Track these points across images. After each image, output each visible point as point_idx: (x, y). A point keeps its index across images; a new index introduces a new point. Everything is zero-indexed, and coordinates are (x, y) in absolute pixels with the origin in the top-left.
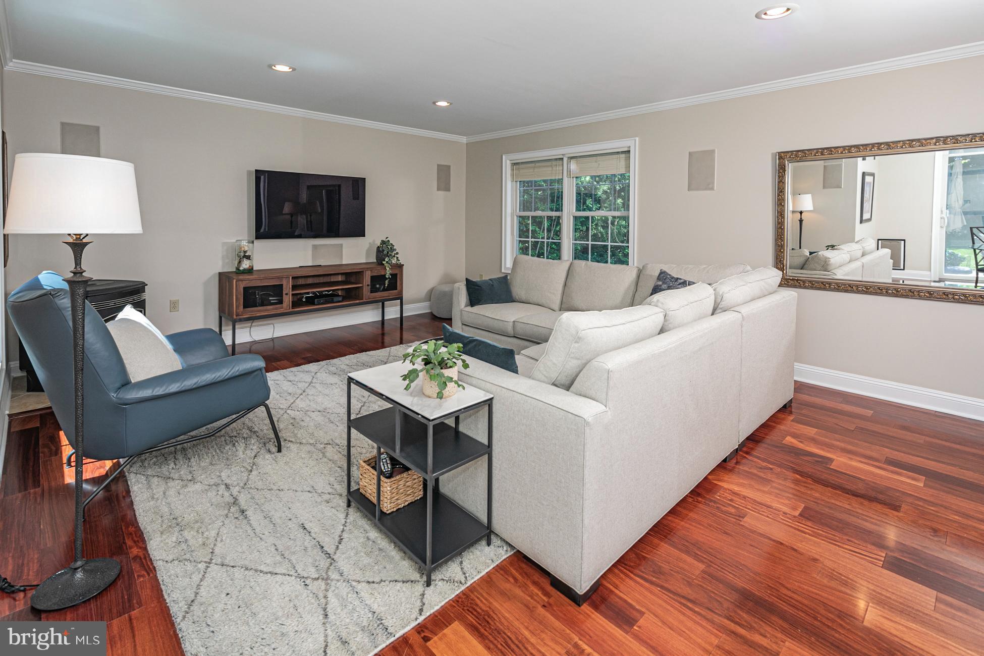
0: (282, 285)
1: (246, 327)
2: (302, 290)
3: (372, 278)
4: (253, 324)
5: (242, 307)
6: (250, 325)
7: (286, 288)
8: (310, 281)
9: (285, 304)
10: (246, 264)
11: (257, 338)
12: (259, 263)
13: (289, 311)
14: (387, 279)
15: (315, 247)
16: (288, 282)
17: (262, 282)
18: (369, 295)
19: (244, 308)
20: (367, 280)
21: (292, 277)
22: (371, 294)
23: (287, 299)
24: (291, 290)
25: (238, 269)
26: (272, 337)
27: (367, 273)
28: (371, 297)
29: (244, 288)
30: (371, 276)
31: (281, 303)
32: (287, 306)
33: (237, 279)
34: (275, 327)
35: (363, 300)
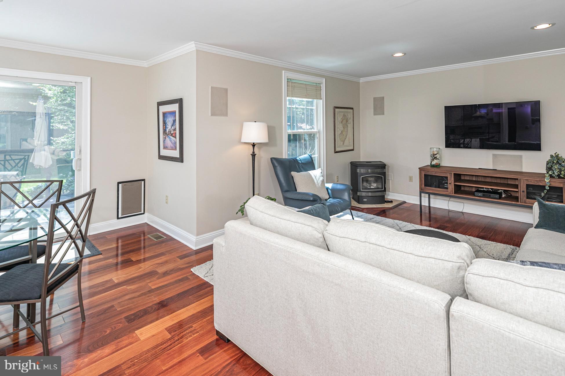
0: (447, 177)
1: (447, 200)
3: (528, 186)
4: (450, 199)
6: (448, 199)
7: (450, 180)
8: (488, 180)
9: (449, 190)
10: (435, 162)
11: (451, 208)
12: (445, 163)
13: (452, 195)
14: (545, 190)
15: (494, 155)
16: (451, 176)
17: (435, 173)
18: (525, 200)
19: (425, 186)
20: (523, 187)
21: (454, 174)
22: (527, 199)
23: (451, 187)
24: (453, 181)
25: (431, 164)
26: (461, 211)
27: (523, 181)
28: (527, 201)
29: (424, 175)
30: (526, 184)
31: (447, 188)
32: (451, 191)
33: (421, 169)
34: (465, 205)
35: (518, 202)
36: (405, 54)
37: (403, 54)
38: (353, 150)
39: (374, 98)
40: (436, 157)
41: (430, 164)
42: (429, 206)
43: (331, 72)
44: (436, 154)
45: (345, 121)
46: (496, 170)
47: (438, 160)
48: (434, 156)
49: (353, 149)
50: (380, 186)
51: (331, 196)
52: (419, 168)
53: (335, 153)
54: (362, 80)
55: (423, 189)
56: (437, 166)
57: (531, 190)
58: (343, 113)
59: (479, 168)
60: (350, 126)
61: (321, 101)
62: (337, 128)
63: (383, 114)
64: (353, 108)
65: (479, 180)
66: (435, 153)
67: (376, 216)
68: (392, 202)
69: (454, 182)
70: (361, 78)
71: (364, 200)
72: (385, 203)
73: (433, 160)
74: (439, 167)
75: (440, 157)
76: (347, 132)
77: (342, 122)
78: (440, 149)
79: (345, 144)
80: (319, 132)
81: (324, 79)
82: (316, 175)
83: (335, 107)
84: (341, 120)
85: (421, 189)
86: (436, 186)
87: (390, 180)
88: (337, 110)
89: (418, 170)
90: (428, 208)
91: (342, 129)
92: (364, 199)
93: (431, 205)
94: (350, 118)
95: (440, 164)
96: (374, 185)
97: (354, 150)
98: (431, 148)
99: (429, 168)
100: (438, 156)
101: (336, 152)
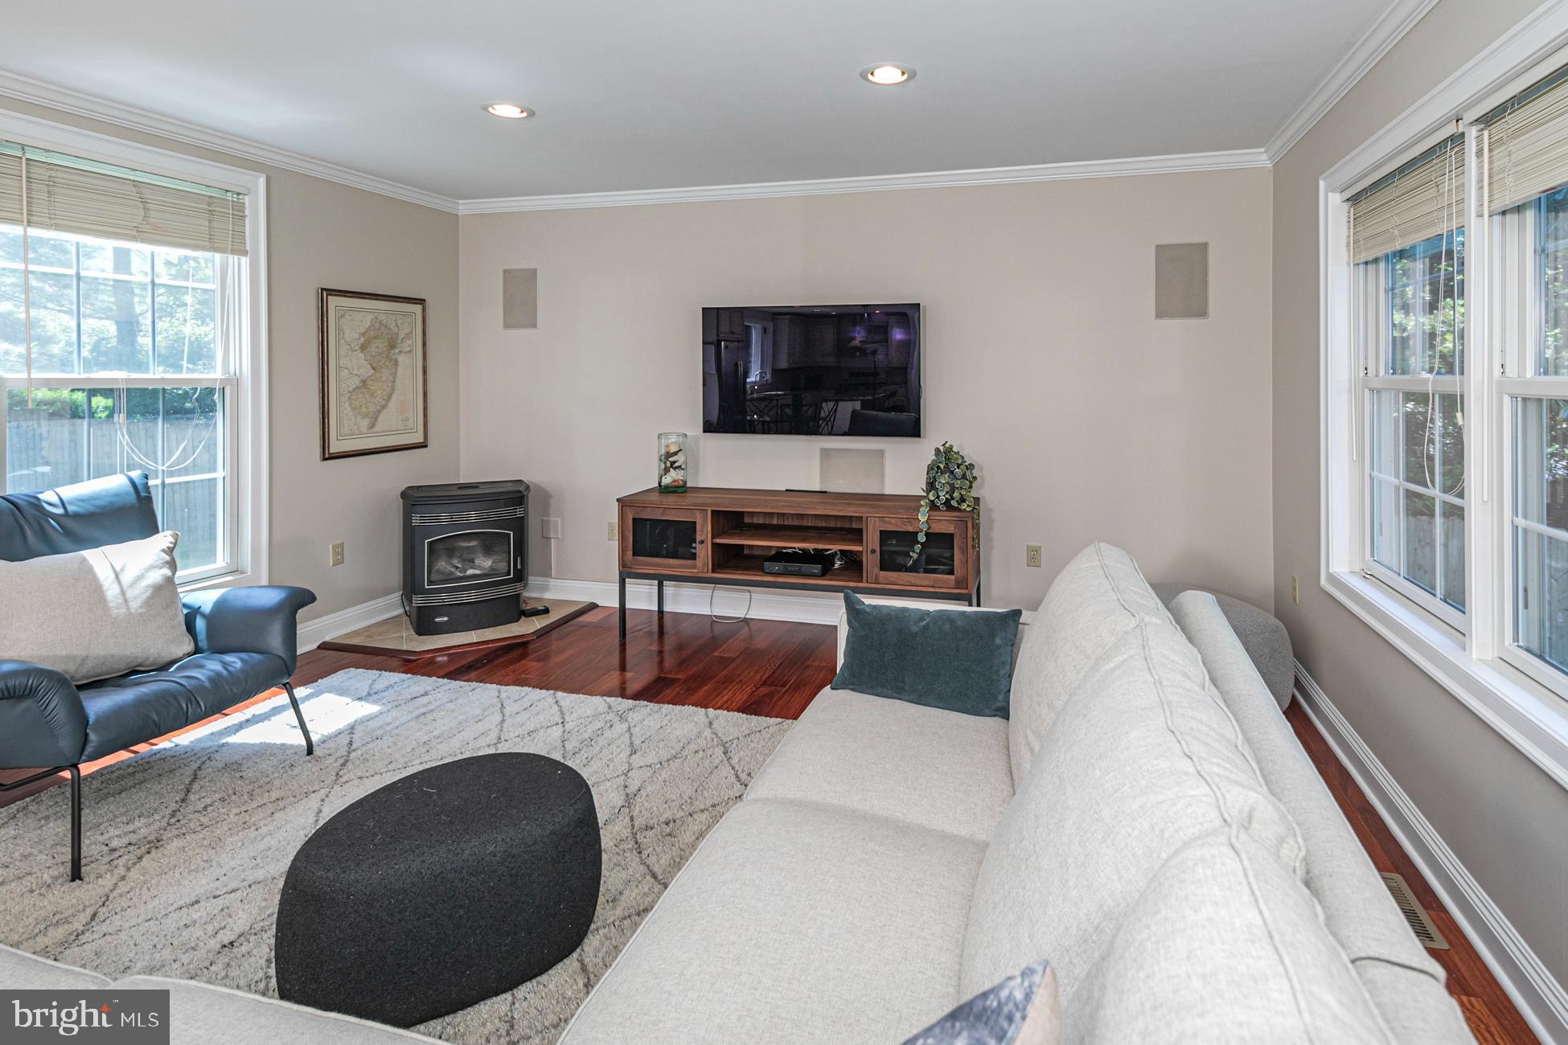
0: (695, 523)
1: (707, 588)
2: (752, 537)
3: (885, 536)
5: (631, 552)
7: (702, 530)
9: (699, 562)
10: (670, 478)
11: (718, 611)
13: (711, 575)
14: (918, 543)
15: (826, 454)
16: (705, 519)
17: (663, 513)
18: (876, 575)
19: (634, 555)
20: (872, 540)
21: (712, 511)
22: (881, 572)
23: (704, 552)
24: (710, 536)
25: (660, 484)
26: (743, 616)
27: (873, 521)
28: (881, 580)
29: (634, 519)
30: (881, 531)
31: (693, 557)
32: (704, 565)
33: (623, 503)
34: (753, 597)
35: (862, 582)
36: (531, 114)
37: (525, 114)
38: (423, 445)
39: (505, 271)
40: (675, 462)
41: (657, 485)
42: (661, 612)
43: (308, 159)
44: (676, 453)
45: (380, 345)
46: (825, 492)
47: (681, 472)
48: (670, 459)
49: (422, 441)
50: (503, 566)
51: (203, 644)
52: (618, 500)
53: (325, 459)
54: (464, 208)
55: (629, 564)
56: (678, 489)
57: (892, 545)
58: (371, 316)
59: (787, 490)
60: (408, 366)
61: (245, 261)
62: (339, 368)
63: (534, 326)
64: (424, 300)
65: (786, 523)
66: (673, 449)
67: (445, 680)
68: (546, 611)
69: (713, 538)
70: (460, 202)
71: (437, 620)
72: (523, 618)
73: (666, 471)
74: (685, 492)
75: (686, 463)
76: (394, 382)
77: (363, 348)
78: (686, 435)
79: (379, 426)
80: (236, 382)
81: (258, 177)
82: (122, 569)
83: (322, 289)
84: (362, 340)
85: (623, 564)
86: (668, 552)
87: (552, 540)
88: (333, 301)
89: (615, 507)
90: (656, 617)
91: (366, 371)
92: (436, 617)
93: (667, 608)
94: (409, 335)
95: (685, 482)
96: (485, 563)
97: (426, 446)
98: (660, 436)
99: (655, 497)
100: (680, 459)
101: (328, 456)
